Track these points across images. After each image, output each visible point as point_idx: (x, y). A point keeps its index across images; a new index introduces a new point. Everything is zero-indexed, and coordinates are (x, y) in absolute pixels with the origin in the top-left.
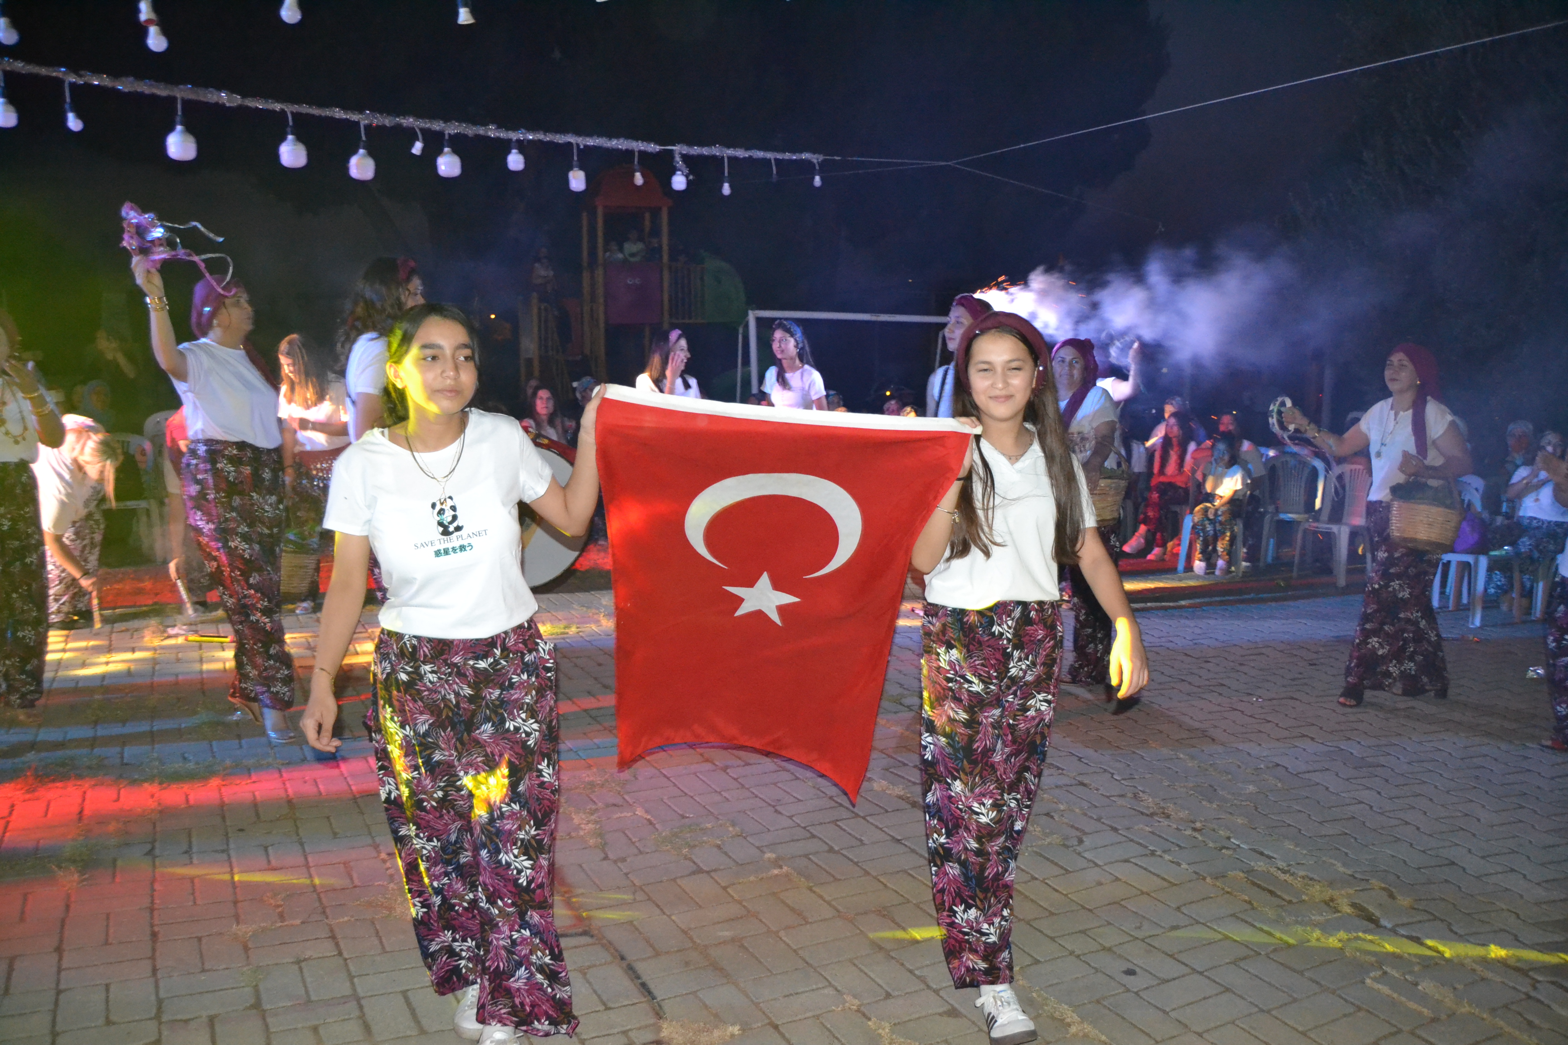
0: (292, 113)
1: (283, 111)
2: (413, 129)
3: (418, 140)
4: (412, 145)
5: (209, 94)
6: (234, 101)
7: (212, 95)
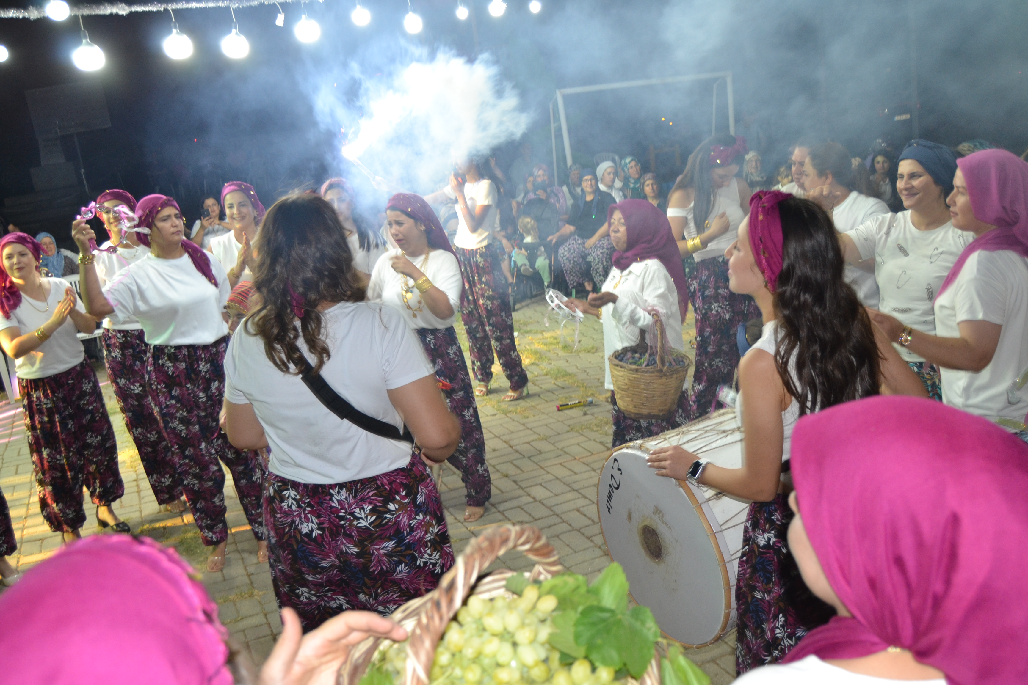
0: (173, 10)
1: (166, 10)
3: (279, 12)
4: (276, 18)
5: (102, 7)
6: (124, 10)
7: (105, 7)
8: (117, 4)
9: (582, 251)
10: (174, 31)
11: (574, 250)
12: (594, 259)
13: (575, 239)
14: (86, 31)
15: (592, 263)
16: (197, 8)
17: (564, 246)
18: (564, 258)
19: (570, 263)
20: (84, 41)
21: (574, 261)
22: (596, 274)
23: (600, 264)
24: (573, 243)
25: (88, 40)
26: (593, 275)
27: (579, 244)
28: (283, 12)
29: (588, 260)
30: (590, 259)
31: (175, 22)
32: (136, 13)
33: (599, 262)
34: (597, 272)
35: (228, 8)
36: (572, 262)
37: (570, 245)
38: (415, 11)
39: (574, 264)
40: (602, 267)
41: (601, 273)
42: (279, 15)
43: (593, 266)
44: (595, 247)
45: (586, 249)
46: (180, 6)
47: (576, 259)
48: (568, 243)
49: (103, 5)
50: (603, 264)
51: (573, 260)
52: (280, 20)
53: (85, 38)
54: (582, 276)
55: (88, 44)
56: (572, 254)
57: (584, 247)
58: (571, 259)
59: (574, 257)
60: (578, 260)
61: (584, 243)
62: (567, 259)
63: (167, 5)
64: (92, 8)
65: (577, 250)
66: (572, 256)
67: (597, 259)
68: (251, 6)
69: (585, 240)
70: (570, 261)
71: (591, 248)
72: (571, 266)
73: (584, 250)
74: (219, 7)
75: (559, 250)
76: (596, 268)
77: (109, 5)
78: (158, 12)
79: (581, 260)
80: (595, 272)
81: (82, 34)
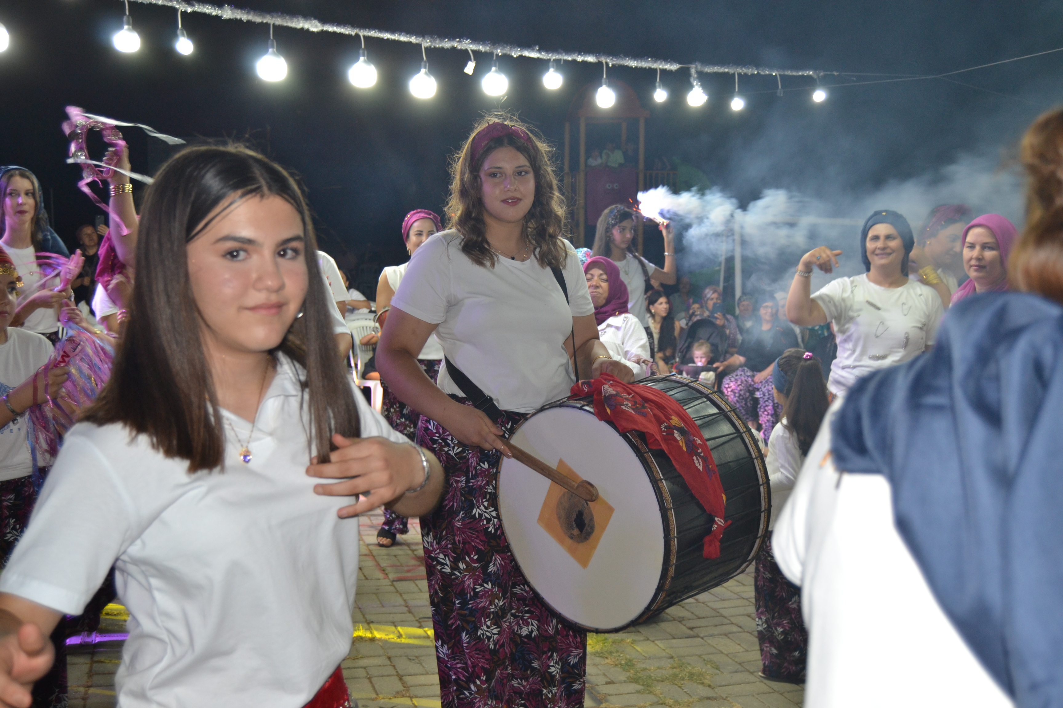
0: (364, 36)
1: (357, 36)
2: (466, 50)
3: (471, 60)
4: (465, 65)
5: (295, 20)
6: (316, 27)
7: (298, 20)
8: (311, 20)
9: (750, 385)
10: (362, 59)
11: (742, 382)
12: (764, 395)
13: (743, 371)
14: (274, 41)
15: (761, 399)
16: (388, 39)
17: (730, 376)
18: (729, 390)
19: (735, 396)
20: (270, 50)
21: (740, 395)
22: (763, 412)
23: (770, 401)
24: (741, 375)
25: (275, 50)
26: (760, 413)
27: (748, 376)
28: (475, 60)
29: (756, 396)
30: (758, 395)
31: (364, 49)
32: (327, 32)
33: (769, 398)
34: (765, 410)
35: (419, 45)
36: (737, 395)
37: (737, 375)
38: (610, 85)
39: (739, 397)
40: (771, 404)
41: (769, 411)
42: (470, 63)
43: (761, 403)
44: (766, 382)
45: (755, 383)
46: (373, 33)
47: (742, 393)
48: (735, 373)
49: (297, 18)
50: (773, 401)
51: (739, 393)
52: (470, 68)
53: (273, 47)
54: (747, 414)
55: (274, 53)
56: (739, 385)
57: (753, 381)
58: (736, 391)
59: (741, 390)
60: (745, 394)
61: (753, 376)
62: (732, 391)
63: (360, 30)
64: (285, 18)
65: (745, 382)
66: (739, 389)
67: (767, 394)
68: (443, 48)
69: (755, 373)
70: (735, 393)
71: (761, 382)
72: (735, 399)
73: (752, 383)
74: (411, 42)
75: (724, 380)
76: (764, 405)
77: (303, 20)
78: (349, 36)
79: (748, 394)
80: (762, 410)
81: (270, 42)
